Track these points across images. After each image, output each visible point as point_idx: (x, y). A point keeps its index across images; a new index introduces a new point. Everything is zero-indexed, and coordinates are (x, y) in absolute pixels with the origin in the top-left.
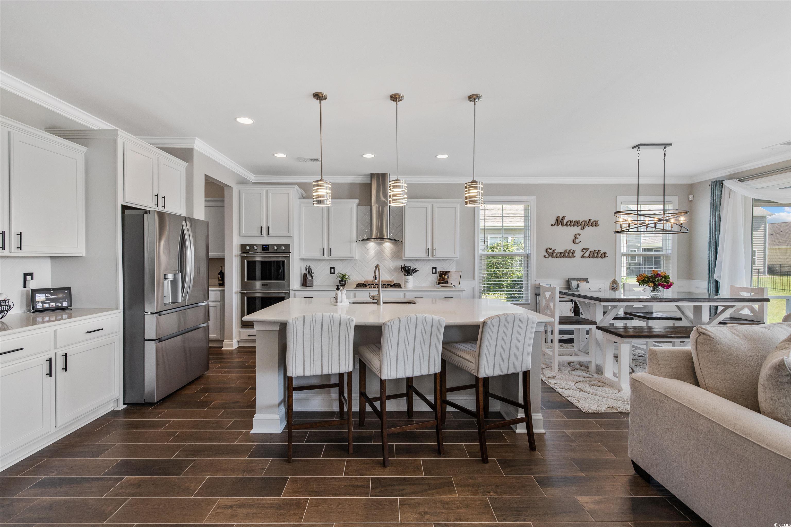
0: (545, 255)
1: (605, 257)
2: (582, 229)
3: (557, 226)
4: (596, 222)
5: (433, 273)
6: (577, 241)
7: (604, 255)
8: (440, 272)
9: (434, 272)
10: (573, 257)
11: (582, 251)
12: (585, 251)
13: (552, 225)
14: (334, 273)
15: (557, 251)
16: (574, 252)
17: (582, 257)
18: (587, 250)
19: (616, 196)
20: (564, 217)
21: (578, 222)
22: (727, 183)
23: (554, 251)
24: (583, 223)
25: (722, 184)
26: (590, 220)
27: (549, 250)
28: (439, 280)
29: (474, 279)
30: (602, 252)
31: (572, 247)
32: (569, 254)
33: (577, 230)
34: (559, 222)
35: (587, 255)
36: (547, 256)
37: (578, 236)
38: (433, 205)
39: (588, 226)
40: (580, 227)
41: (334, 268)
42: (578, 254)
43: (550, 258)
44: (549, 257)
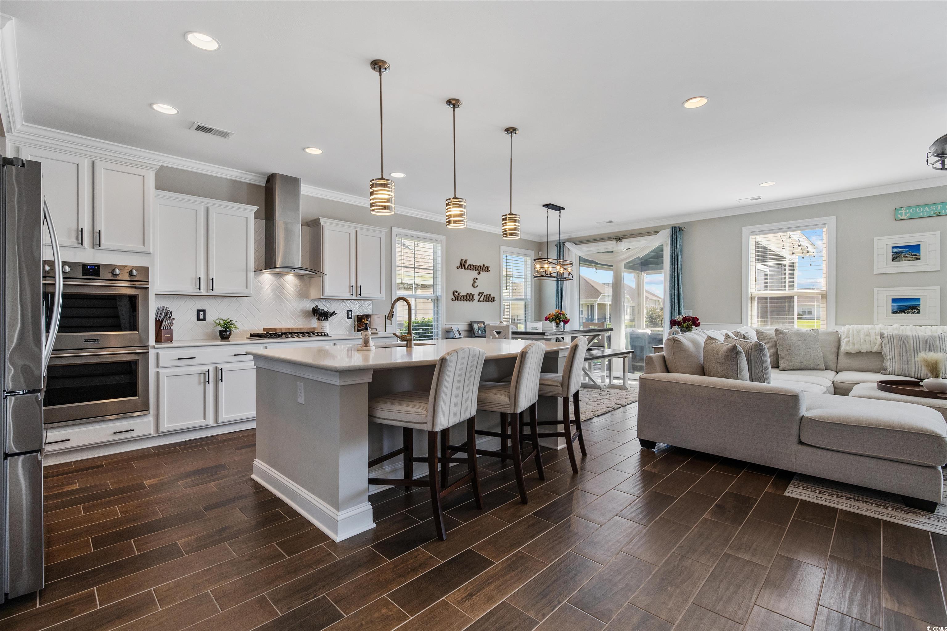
0: (453, 298)
1: (494, 301)
2: (479, 273)
3: (461, 269)
4: (488, 267)
5: (348, 318)
6: (476, 285)
7: (493, 300)
8: (358, 316)
9: (350, 316)
10: (473, 300)
11: (479, 295)
12: (481, 294)
13: (457, 268)
14: (204, 320)
15: (461, 294)
16: (473, 295)
17: (479, 301)
18: (482, 294)
19: (500, 246)
20: (466, 261)
21: (476, 266)
22: (567, 244)
23: (459, 294)
24: (479, 268)
25: (564, 245)
26: (484, 265)
27: (455, 292)
28: (358, 326)
29: (392, 325)
30: (492, 296)
31: (471, 290)
32: (469, 298)
33: (474, 274)
34: (463, 265)
35: (482, 299)
36: (454, 299)
37: (476, 281)
38: (356, 231)
39: (483, 271)
40: (477, 271)
41: (204, 311)
42: (476, 298)
43: (457, 301)
44: (455, 300)
